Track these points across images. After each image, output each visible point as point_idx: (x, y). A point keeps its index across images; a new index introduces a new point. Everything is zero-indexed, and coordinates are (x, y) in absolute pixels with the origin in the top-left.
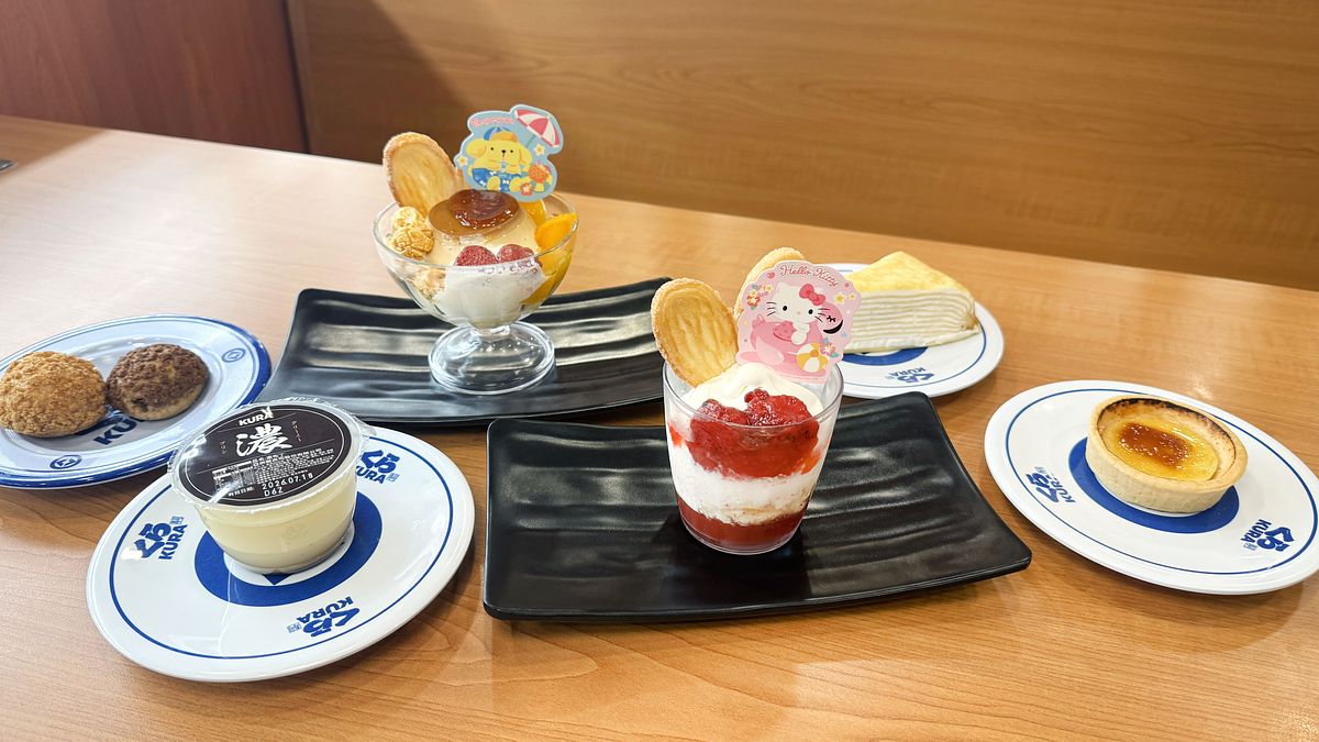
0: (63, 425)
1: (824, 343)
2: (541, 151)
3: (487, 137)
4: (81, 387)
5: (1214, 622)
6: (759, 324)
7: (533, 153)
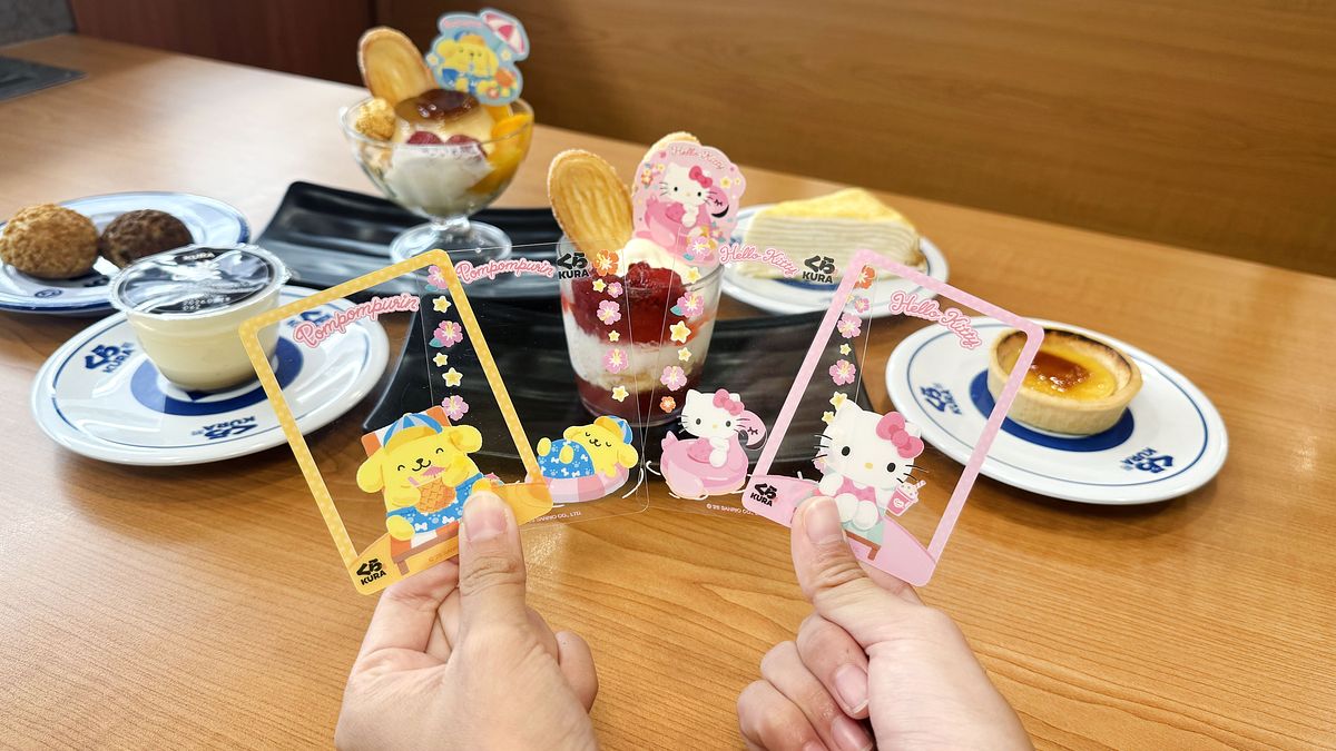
0: (54, 266)
1: (712, 227)
2: (507, 56)
3: (457, 37)
4: (74, 235)
5: (1075, 533)
6: (651, 204)
7: (500, 59)
